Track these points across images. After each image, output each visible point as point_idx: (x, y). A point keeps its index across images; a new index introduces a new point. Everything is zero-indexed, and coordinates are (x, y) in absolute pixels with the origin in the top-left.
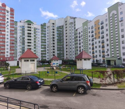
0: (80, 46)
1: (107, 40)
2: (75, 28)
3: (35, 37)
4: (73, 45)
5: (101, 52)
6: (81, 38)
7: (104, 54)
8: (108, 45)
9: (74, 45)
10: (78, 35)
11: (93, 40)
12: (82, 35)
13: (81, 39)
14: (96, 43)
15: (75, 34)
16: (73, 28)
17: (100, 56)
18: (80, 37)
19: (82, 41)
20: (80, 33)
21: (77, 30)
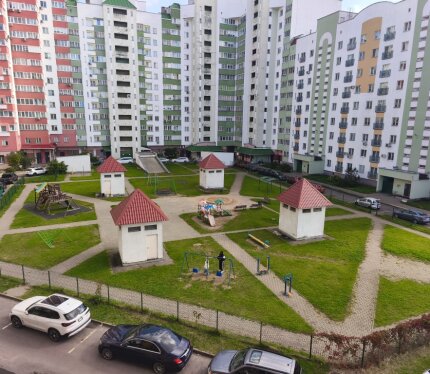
0: (300, 107)
1: (397, 103)
2: (287, 33)
3: (140, 63)
4: (276, 97)
5: (369, 142)
6: (305, 78)
7: (376, 149)
8: (395, 122)
9: (279, 97)
10: (298, 65)
11: (346, 95)
12: (311, 66)
13: (305, 82)
14: (356, 105)
15: (285, 58)
16: (281, 32)
17: (363, 153)
18: (301, 73)
19: (307, 88)
20: (304, 55)
21: (294, 42)
